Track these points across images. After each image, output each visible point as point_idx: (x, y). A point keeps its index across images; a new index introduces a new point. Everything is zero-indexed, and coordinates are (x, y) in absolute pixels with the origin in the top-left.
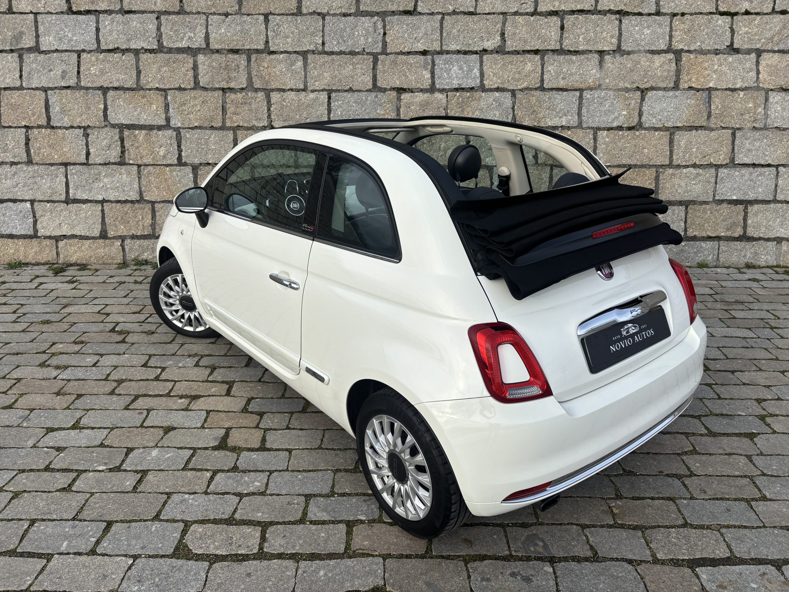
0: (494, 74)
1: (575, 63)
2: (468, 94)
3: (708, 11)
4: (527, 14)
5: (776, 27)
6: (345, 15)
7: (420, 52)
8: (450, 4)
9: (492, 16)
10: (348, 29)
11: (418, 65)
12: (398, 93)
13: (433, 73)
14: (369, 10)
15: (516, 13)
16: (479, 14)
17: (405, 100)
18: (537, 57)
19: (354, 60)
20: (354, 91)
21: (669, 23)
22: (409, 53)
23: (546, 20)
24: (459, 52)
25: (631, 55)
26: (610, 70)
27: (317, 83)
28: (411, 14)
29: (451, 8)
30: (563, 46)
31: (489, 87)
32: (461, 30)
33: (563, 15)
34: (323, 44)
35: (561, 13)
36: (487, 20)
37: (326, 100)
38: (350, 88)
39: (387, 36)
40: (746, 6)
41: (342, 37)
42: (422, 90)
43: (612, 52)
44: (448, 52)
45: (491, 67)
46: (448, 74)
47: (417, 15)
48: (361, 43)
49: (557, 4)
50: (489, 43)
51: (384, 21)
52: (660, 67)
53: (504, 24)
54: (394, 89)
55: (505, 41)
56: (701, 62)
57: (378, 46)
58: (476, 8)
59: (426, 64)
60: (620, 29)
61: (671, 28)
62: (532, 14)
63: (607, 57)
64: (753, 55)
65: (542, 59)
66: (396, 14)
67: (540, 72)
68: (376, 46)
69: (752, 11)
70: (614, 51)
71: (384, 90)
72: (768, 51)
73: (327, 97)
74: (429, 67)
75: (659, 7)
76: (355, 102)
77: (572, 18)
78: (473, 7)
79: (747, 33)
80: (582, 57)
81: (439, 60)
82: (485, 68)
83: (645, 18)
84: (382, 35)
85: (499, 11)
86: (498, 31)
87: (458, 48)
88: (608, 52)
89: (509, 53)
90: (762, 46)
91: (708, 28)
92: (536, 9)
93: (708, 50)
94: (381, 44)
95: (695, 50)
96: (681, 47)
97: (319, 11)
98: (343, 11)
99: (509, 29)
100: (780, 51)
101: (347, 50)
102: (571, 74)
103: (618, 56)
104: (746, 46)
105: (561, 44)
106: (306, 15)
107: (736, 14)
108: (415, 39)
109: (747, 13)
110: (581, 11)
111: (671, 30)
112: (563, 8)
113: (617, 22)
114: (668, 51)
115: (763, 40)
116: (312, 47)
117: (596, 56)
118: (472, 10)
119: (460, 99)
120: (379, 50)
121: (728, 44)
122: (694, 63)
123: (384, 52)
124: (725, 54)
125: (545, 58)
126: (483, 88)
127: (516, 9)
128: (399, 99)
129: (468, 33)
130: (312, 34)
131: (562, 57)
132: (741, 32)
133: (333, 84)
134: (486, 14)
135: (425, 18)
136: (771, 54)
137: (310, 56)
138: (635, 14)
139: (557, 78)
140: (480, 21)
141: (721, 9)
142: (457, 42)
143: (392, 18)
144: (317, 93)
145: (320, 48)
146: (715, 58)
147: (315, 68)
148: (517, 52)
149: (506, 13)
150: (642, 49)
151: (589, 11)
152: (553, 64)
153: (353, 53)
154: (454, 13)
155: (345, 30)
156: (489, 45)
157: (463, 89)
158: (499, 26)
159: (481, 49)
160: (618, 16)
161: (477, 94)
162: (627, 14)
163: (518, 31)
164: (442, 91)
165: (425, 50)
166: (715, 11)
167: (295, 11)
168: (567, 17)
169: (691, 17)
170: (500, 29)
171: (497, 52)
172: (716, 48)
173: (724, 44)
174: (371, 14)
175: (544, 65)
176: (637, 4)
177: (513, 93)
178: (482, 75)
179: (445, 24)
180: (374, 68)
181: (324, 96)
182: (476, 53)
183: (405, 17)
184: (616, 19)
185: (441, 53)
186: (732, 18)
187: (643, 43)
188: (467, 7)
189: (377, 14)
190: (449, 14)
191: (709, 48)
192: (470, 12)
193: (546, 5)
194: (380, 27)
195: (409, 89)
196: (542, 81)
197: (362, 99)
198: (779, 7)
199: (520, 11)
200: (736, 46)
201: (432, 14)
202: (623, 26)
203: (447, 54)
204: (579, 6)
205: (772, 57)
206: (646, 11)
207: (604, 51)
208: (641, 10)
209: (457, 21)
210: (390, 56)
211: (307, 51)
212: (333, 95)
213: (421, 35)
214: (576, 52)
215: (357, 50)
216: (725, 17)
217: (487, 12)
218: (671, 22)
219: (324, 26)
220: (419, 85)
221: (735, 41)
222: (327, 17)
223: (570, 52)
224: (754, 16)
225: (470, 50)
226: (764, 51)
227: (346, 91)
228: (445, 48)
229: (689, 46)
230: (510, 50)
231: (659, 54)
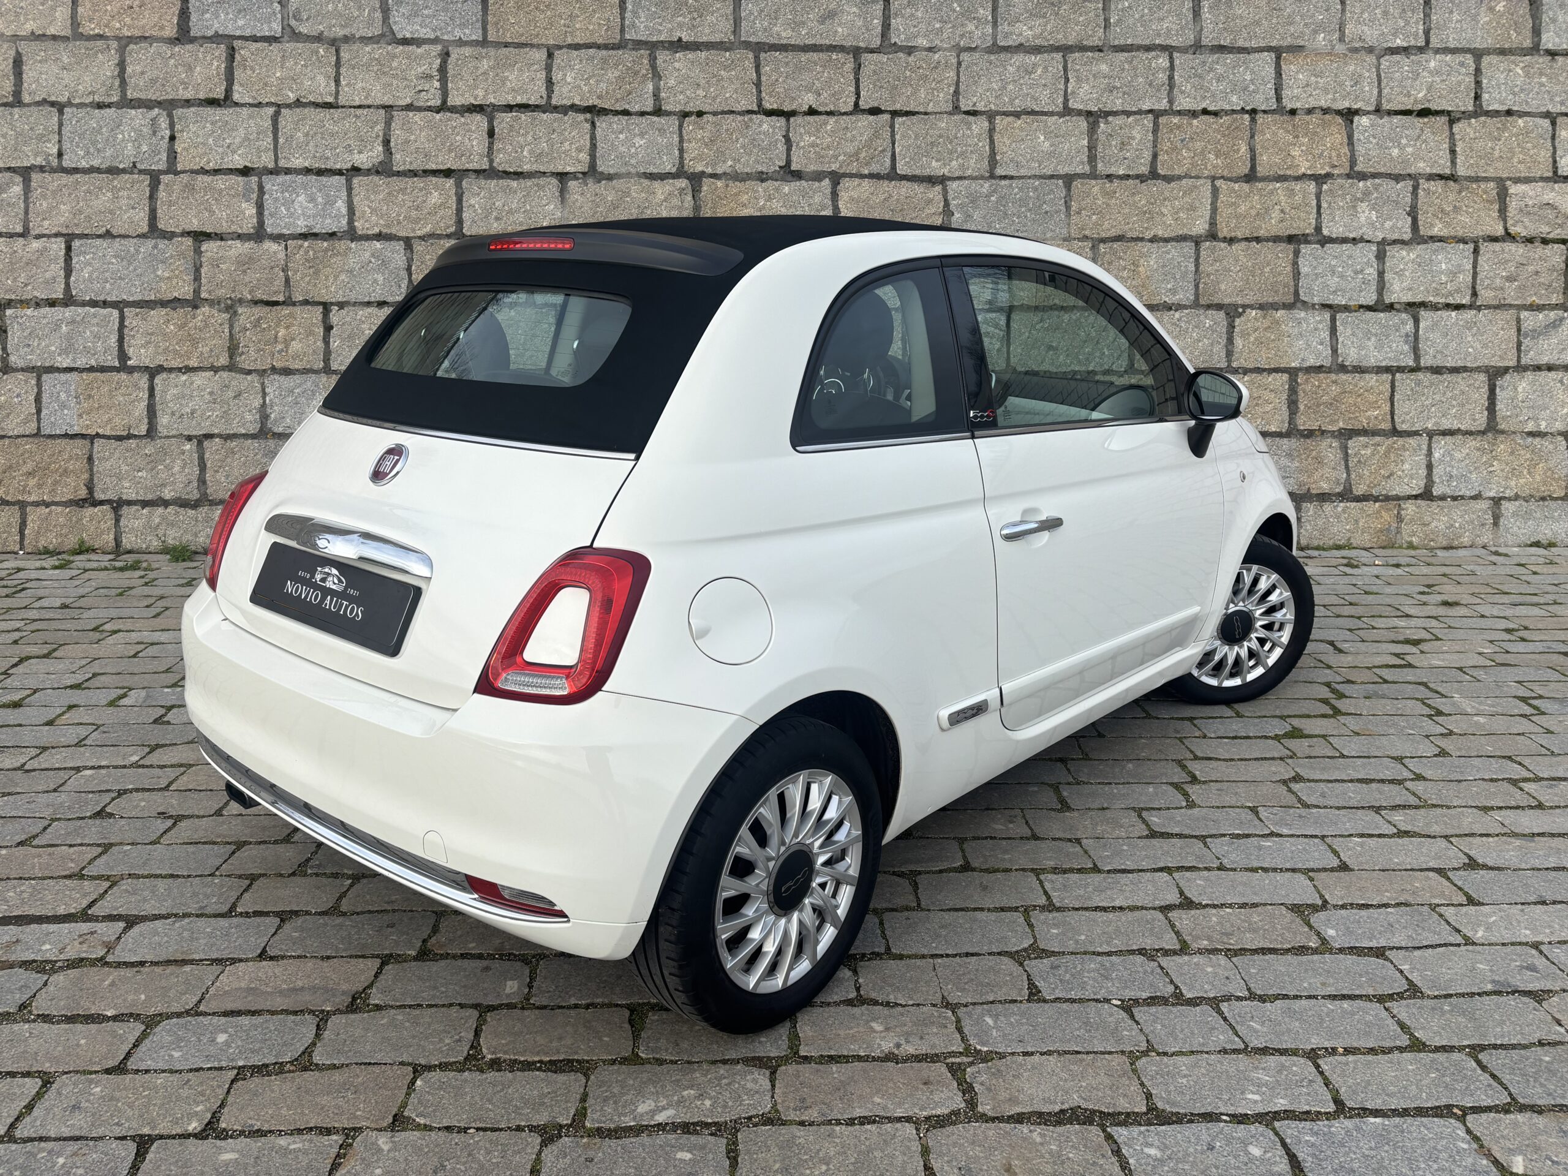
0: (373, 211)
1: (515, 192)
2: (325, 244)
3: (744, 109)
4: (429, 109)
5: (861, 135)
6: (100, 106)
7: (237, 170)
8: (290, 90)
9: (365, 111)
10: (104, 130)
11: (232, 192)
12: (195, 240)
13: (260, 207)
14: (143, 97)
15: (409, 107)
16: (343, 107)
17: (209, 254)
18: (450, 183)
19: (116, 183)
20: (114, 237)
21: (676, 128)
22: (216, 172)
23: (463, 120)
24: (308, 171)
25: (615, 182)
26: (578, 204)
27: (46, 223)
28: (219, 105)
29: (291, 94)
30: (495, 165)
31: (364, 232)
32: (311, 133)
33: (492, 112)
34: (60, 155)
35: (489, 110)
36: (356, 116)
37: (63, 252)
38: (108, 231)
39: (177, 142)
40: (808, 100)
41: (94, 143)
42: (240, 237)
43: (580, 176)
44: (288, 171)
45: (368, 198)
46: (288, 210)
47: (230, 107)
48: (128, 154)
49: (480, 93)
50: (362, 156)
51: (170, 116)
52: (665, 200)
53: (388, 124)
54: (189, 233)
55: (391, 153)
56: (736, 195)
57: (160, 159)
58: (336, 98)
59: (248, 191)
60: (593, 138)
61: (681, 136)
62: (438, 110)
63: (572, 184)
64: (826, 182)
65: (458, 185)
66: (193, 105)
67: (454, 207)
68: (156, 159)
69: (821, 109)
70: (584, 174)
71: (169, 236)
72: (851, 176)
73: (63, 246)
74: (254, 196)
75: (660, 102)
76: (115, 257)
77: (508, 117)
78: (331, 95)
79: (813, 145)
80: (529, 183)
81: (272, 184)
82: (356, 200)
83: (635, 119)
84: (167, 140)
85: (378, 102)
86: (378, 136)
87: (306, 164)
88: (574, 176)
89: (398, 174)
90: (841, 166)
91: (744, 136)
92: (444, 102)
93: (747, 174)
94: (165, 155)
95: (725, 173)
96: (700, 169)
97: (53, 98)
98: (97, 99)
99: (398, 134)
100: (871, 176)
101: (103, 166)
102: (510, 212)
103: (590, 181)
104: (812, 168)
105: (491, 161)
106: (29, 105)
107: (793, 113)
108: (228, 147)
109: (812, 112)
110: (524, 107)
111: (681, 141)
112: (491, 99)
113: (588, 126)
114: (680, 173)
115: (841, 158)
116: (39, 161)
117: (554, 181)
118: (330, 99)
119: (311, 253)
120: (162, 166)
121: (783, 164)
122: (722, 196)
123: (172, 169)
124: (776, 180)
125: (464, 183)
126: (352, 234)
127: (408, 101)
128: (198, 252)
129: (322, 138)
130: (40, 138)
131: (493, 183)
132: (802, 144)
133: (76, 225)
134: (354, 107)
135: (245, 111)
136: (857, 181)
137: (35, 177)
138: (617, 113)
139: (486, 217)
140: (344, 119)
141: (767, 106)
142: (305, 153)
143: (185, 110)
144: (45, 239)
145: (55, 163)
146: (760, 188)
147: (44, 197)
148: (413, 173)
149: (391, 107)
150: (633, 171)
151: (537, 106)
152: (479, 194)
153: (113, 171)
154: (298, 103)
155: (99, 132)
156: (363, 160)
157: (315, 235)
158: (379, 128)
159: (349, 166)
160: (588, 116)
161: (342, 245)
162: (604, 112)
163: (413, 137)
164: (277, 238)
165: (245, 167)
166: (756, 108)
167: (11, 99)
168: (500, 116)
169: (714, 118)
170: (381, 134)
171: (378, 172)
172: (760, 169)
173: (774, 164)
174: (148, 104)
175: (462, 195)
176: (619, 96)
177: (408, 242)
178: (351, 211)
179: (282, 122)
180: (152, 197)
181: (58, 246)
182: (339, 172)
183: (209, 110)
184: (586, 120)
185: (275, 171)
186: (788, 120)
187: (633, 161)
188: (321, 95)
189: (159, 104)
190: (288, 106)
191: (748, 170)
192: (326, 103)
193: (463, 95)
194: (163, 126)
195: (216, 234)
196: (460, 222)
197: (129, 251)
198: (866, 102)
199: (416, 104)
200: (794, 167)
201: (259, 105)
202: (599, 132)
203: (286, 174)
204: (519, 98)
205: (859, 185)
206: (637, 108)
207: (567, 173)
208: (627, 107)
209: (303, 119)
210: (182, 175)
211: (29, 168)
212: (76, 244)
213: (238, 140)
214: (518, 175)
215: (121, 166)
216: (774, 118)
217: (357, 103)
218: (681, 126)
219: (61, 125)
220: (234, 228)
221: (794, 159)
222: (66, 110)
223: (507, 174)
224: (823, 117)
225: (328, 167)
226: (845, 175)
227: (99, 236)
228: (282, 163)
229: (714, 165)
230: (402, 168)
231: (662, 180)
